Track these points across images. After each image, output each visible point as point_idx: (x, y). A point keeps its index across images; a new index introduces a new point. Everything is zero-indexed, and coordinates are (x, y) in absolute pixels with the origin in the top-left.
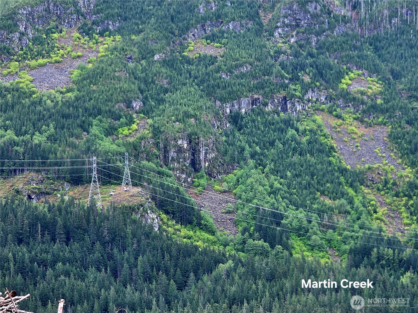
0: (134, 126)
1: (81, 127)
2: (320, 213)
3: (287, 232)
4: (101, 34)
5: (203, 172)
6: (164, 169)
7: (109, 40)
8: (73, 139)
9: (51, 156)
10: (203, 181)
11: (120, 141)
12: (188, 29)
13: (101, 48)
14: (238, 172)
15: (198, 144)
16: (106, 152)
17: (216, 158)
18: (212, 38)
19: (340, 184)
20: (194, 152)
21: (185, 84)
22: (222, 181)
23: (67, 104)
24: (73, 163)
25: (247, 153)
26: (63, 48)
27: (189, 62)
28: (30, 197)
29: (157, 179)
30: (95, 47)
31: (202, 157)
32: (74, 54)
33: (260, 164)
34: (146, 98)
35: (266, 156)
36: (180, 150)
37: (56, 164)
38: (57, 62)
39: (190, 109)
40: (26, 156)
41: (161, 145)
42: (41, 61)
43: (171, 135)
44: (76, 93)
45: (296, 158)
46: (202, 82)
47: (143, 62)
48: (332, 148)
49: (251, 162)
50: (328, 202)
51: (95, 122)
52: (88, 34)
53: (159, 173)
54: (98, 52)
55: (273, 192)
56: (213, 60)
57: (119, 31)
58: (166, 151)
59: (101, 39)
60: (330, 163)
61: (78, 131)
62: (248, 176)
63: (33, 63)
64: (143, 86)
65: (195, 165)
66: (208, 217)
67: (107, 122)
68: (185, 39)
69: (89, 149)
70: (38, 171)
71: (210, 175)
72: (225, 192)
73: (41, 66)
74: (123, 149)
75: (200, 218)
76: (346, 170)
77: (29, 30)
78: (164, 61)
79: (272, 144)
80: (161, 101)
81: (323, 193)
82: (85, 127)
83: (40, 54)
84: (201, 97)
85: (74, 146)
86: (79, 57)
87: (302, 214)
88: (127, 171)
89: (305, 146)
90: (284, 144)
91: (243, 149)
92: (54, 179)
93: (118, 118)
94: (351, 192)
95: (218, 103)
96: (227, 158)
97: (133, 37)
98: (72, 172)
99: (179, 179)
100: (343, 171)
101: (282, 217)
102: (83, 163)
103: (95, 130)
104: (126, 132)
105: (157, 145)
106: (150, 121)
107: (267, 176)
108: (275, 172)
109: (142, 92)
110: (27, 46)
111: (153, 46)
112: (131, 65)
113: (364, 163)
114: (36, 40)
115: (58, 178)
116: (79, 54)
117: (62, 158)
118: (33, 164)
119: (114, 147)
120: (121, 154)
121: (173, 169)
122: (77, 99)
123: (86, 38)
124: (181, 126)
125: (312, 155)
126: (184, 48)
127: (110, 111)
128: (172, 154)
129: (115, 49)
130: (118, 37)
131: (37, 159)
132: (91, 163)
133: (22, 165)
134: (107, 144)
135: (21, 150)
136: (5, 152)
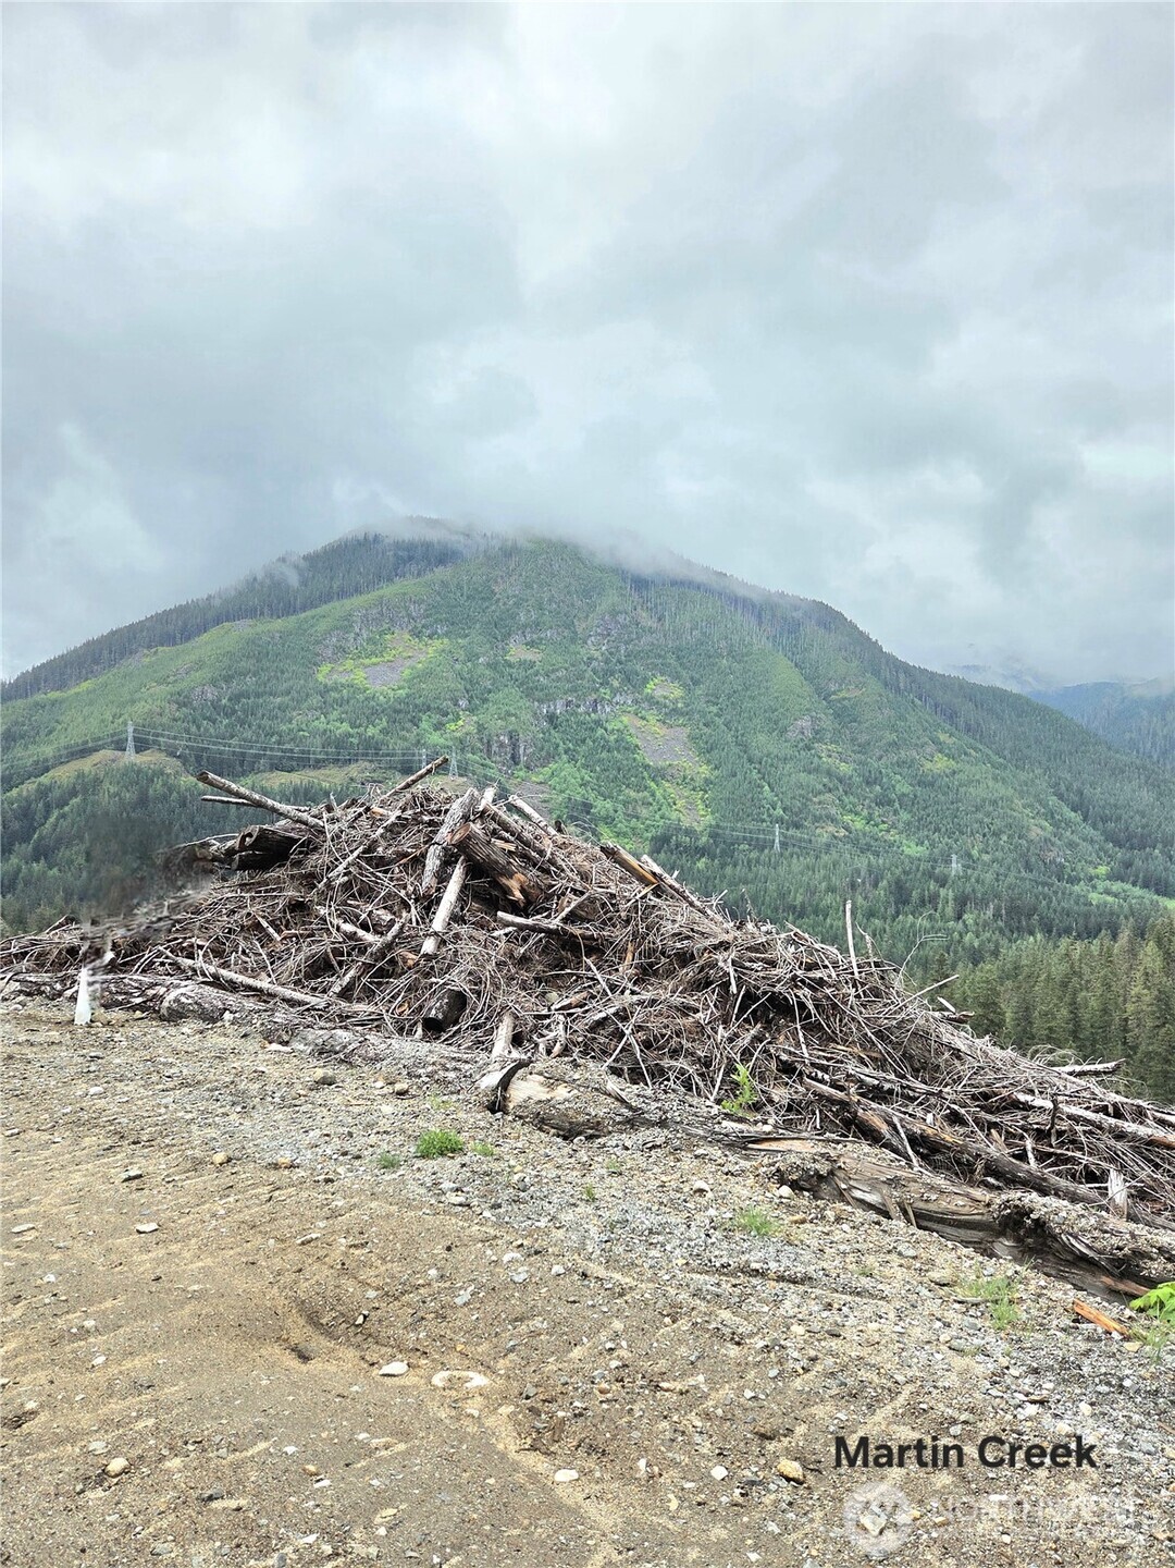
0: (461, 723)
1: (412, 721)
2: (625, 804)
3: (594, 820)
4: (430, 637)
5: (521, 765)
6: (488, 762)
7: (437, 643)
8: (404, 733)
9: (383, 747)
10: (521, 773)
11: (448, 735)
12: (510, 635)
13: (430, 650)
14: (553, 766)
15: (518, 740)
16: (435, 746)
17: (533, 753)
18: (531, 644)
19: (643, 778)
20: (515, 746)
21: (507, 686)
22: (538, 774)
23: (399, 700)
24: (403, 754)
25: (561, 749)
26: (394, 648)
27: (510, 666)
28: (364, 784)
29: (480, 770)
30: (424, 648)
31: (521, 751)
32: (405, 654)
33: (573, 759)
34: (472, 697)
35: (578, 752)
36: (502, 745)
37: (388, 755)
38: (388, 661)
39: (511, 709)
40: (361, 747)
41: (485, 741)
42: (374, 660)
43: (494, 732)
44: (407, 690)
45: (604, 755)
46: (522, 684)
47: (469, 664)
48: (637, 746)
49: (565, 757)
50: (633, 794)
51: (424, 717)
52: (418, 637)
53: (482, 765)
54: (428, 653)
55: (584, 784)
56: (532, 664)
57: (447, 634)
58: (489, 745)
59: (430, 642)
60: (635, 759)
61: (409, 725)
62: (562, 770)
63: (367, 661)
64: (469, 687)
65: (515, 759)
67: (436, 718)
68: (507, 644)
69: (419, 741)
70: (371, 761)
71: (528, 768)
72: (541, 783)
73: (375, 664)
74: (450, 743)
76: (649, 766)
77: (363, 631)
78: (488, 664)
79: (583, 741)
80: (485, 701)
81: (628, 786)
82: (415, 722)
83: (374, 653)
84: (521, 698)
85: (405, 739)
86: (409, 657)
87: (609, 805)
88: (454, 763)
89: (612, 744)
90: (594, 742)
91: (558, 746)
92: (386, 768)
93: (446, 714)
94: (652, 784)
95: (536, 703)
96: (544, 753)
97: (460, 641)
98: (403, 762)
99: (500, 771)
100: (647, 767)
101: (591, 806)
102: (414, 755)
103: (424, 725)
104: (453, 728)
105: (481, 740)
106: (475, 718)
107: (579, 770)
108: (585, 766)
109: (467, 692)
110: (361, 645)
111: (477, 650)
112: (458, 666)
113: (665, 760)
114: (369, 640)
115: (390, 768)
116: (410, 654)
117: (394, 749)
118: (367, 755)
119: (442, 740)
120: (448, 747)
121: (495, 762)
122: (408, 696)
123: (417, 640)
124: (504, 723)
125: (619, 752)
126: (506, 652)
127: (438, 708)
128: (495, 748)
129: (443, 651)
130: (446, 640)
131: (371, 750)
132: (421, 755)
133: (356, 755)
134: (435, 738)
135: (355, 741)
136: (340, 743)
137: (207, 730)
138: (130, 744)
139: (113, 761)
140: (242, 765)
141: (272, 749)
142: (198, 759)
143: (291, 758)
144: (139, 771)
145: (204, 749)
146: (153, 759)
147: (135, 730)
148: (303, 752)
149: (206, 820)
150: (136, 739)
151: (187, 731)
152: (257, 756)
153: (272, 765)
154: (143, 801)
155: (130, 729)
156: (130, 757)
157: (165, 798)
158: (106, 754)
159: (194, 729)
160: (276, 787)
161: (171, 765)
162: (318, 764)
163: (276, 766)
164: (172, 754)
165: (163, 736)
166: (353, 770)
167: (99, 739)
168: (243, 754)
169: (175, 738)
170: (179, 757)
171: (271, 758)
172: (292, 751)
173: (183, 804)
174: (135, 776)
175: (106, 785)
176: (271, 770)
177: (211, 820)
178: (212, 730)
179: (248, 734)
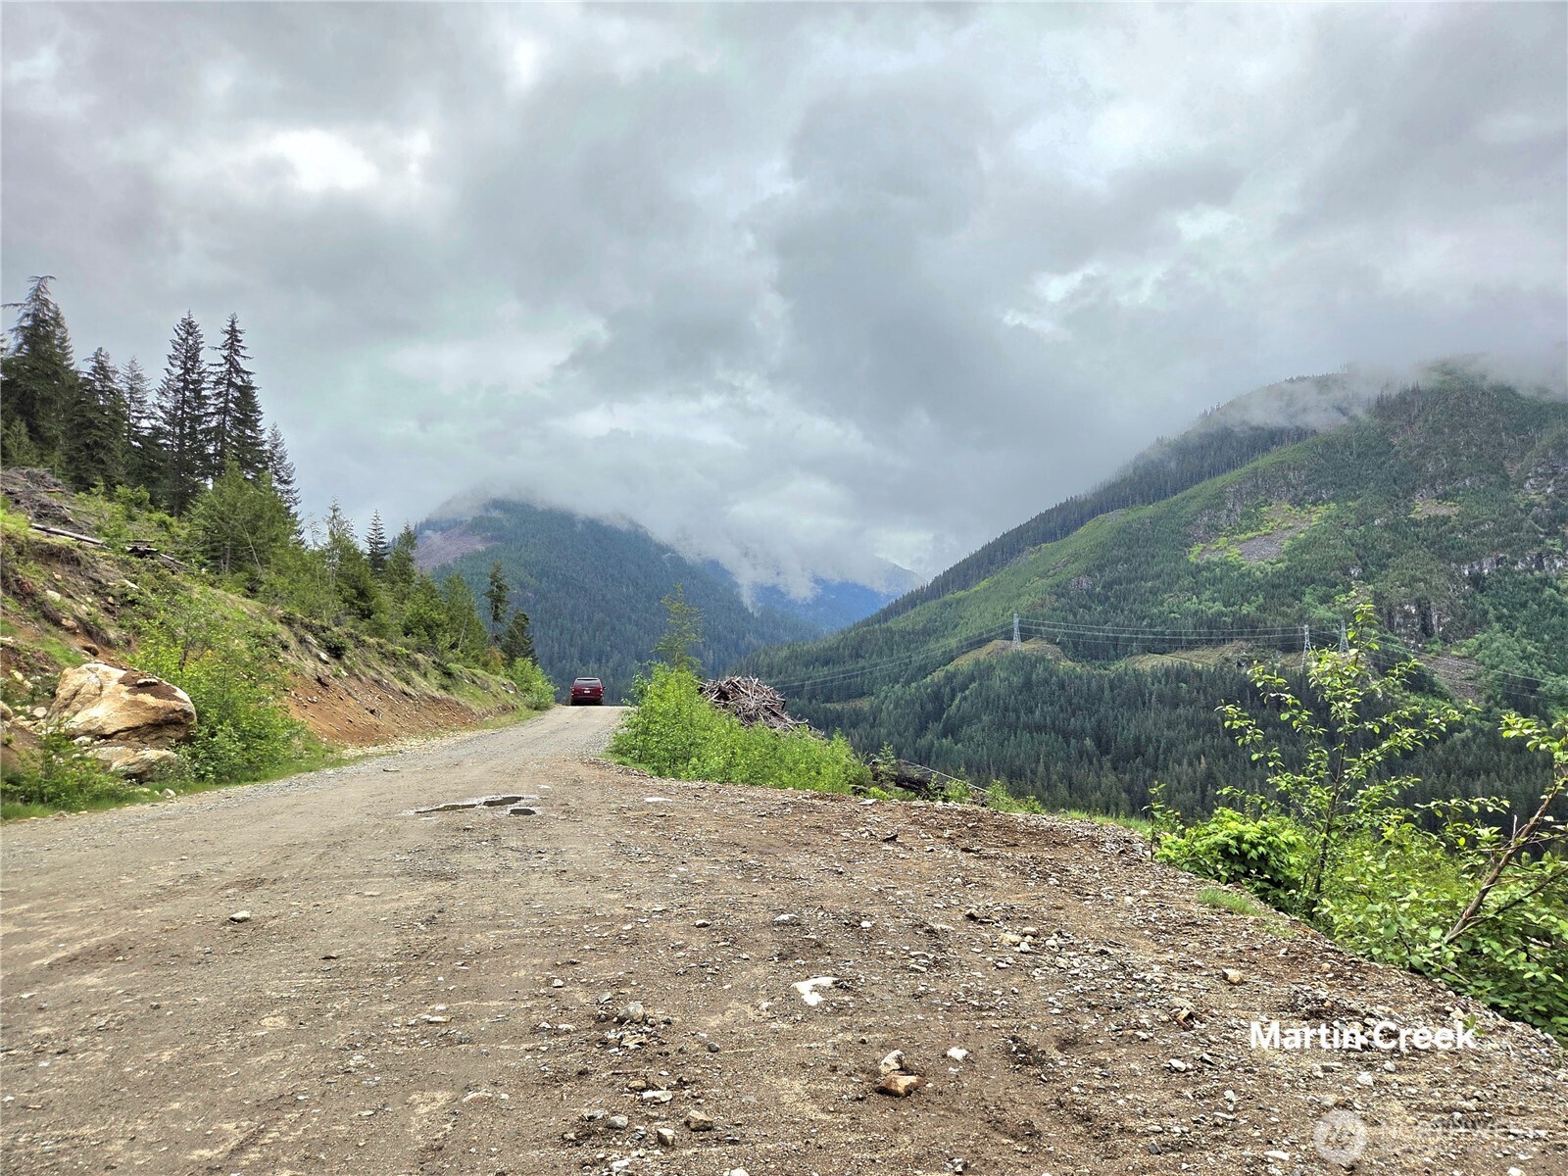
0: (1353, 593)
1: (1293, 596)
4: (1314, 504)
5: (1436, 637)
6: (1389, 635)
7: (1322, 510)
8: (1284, 608)
9: (1261, 625)
10: (1435, 647)
11: (1337, 608)
12: (1414, 489)
13: (1314, 518)
14: (1481, 636)
15: (1429, 608)
16: (1321, 620)
17: (1452, 623)
18: (1445, 497)
20: (1425, 616)
21: (1412, 548)
22: (1461, 646)
23: (1277, 574)
24: (1284, 631)
25: (1491, 616)
26: (1272, 520)
27: (1416, 524)
28: (1239, 665)
30: (1307, 516)
31: (1435, 621)
32: (1284, 525)
33: (1509, 627)
34: (1366, 564)
35: (1516, 619)
36: (1407, 615)
37: (1267, 633)
38: (1265, 534)
39: (1418, 573)
40: (1234, 625)
41: (1385, 611)
42: (1250, 535)
43: (1395, 600)
44: (1287, 563)
45: (1555, 620)
46: (1433, 543)
47: (1361, 528)
49: (1497, 626)
51: (1308, 590)
52: (1299, 505)
53: (1381, 638)
54: (1311, 522)
55: (1526, 658)
56: (1446, 520)
57: (1333, 499)
58: (1390, 617)
59: (1314, 509)
61: (1289, 600)
62: (1493, 641)
63: (1242, 537)
64: (1361, 553)
65: (1426, 630)
66: (1442, 684)
67: (1322, 590)
68: (1410, 501)
69: (1301, 617)
70: (1247, 640)
71: (1445, 640)
72: (1465, 657)
73: (1250, 539)
74: (1340, 617)
75: (1433, 684)
77: (1237, 507)
78: (1386, 525)
79: (1524, 605)
80: (1384, 566)
82: (1297, 596)
83: (1249, 528)
84: (1432, 559)
85: (1285, 615)
86: (1290, 528)
88: (1343, 638)
90: (1540, 605)
91: (1486, 612)
92: (1264, 647)
93: (1335, 585)
95: (1453, 565)
96: (1466, 623)
97: (1350, 503)
98: (1283, 640)
99: (1407, 645)
101: (1537, 684)
102: (1296, 631)
103: (1307, 599)
104: (1343, 599)
105: (1379, 610)
106: (1371, 587)
107: (1517, 640)
108: (1528, 635)
109: (1360, 559)
110: (1235, 521)
111: (1371, 511)
112: (1348, 532)
114: (1243, 515)
115: (1269, 646)
116: (1290, 525)
117: (1272, 626)
118: (1242, 634)
119: (1330, 614)
120: (1337, 621)
121: (1399, 635)
122: (1288, 569)
123: (1298, 509)
124: (1408, 590)
126: (1409, 510)
127: (1324, 579)
128: (1398, 619)
129: (1329, 517)
130: (1333, 505)
131: (1246, 628)
132: (1303, 632)
133: (1230, 634)
134: (1322, 612)
135: (1228, 620)
136: (1213, 623)
137: (1083, 617)
138: (1016, 634)
139: (1003, 649)
140: (1115, 649)
141: (1143, 633)
142: (1076, 645)
143: (1163, 640)
144: (1025, 658)
145: (1079, 636)
146: (1036, 646)
147: (1020, 622)
148: (1174, 634)
149: (1082, 702)
150: (1021, 630)
151: (1065, 619)
152: (1130, 640)
153: (1144, 648)
154: (1028, 684)
155: (1016, 621)
156: (1017, 646)
157: (1046, 682)
158: (998, 643)
159: (1071, 617)
160: (1148, 669)
161: (1051, 652)
162: (1191, 645)
163: (1149, 649)
164: (1052, 641)
165: (1044, 625)
166: (1229, 650)
167: (992, 630)
168: (1117, 639)
169: (1054, 627)
170: (1059, 644)
171: (1143, 641)
172: (1163, 633)
173: (1062, 686)
174: (1021, 663)
175: (997, 672)
176: (1144, 653)
177: (1086, 701)
178: (1087, 617)
179: (1120, 619)
